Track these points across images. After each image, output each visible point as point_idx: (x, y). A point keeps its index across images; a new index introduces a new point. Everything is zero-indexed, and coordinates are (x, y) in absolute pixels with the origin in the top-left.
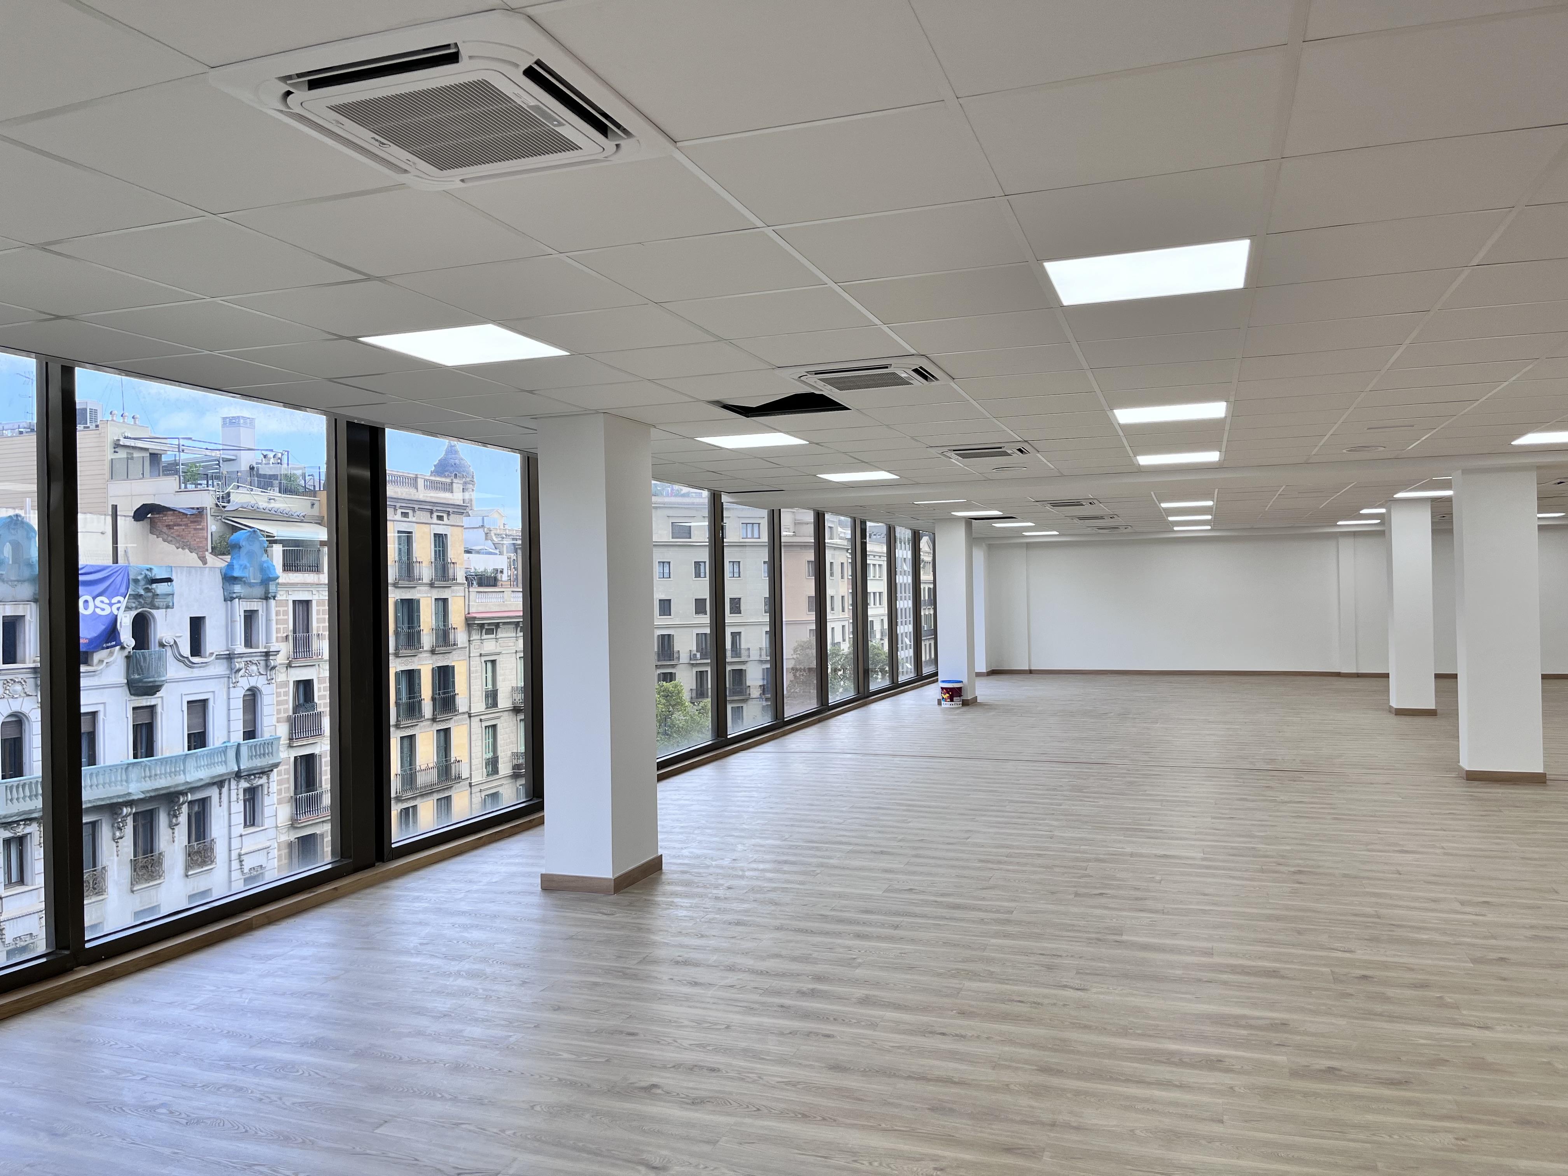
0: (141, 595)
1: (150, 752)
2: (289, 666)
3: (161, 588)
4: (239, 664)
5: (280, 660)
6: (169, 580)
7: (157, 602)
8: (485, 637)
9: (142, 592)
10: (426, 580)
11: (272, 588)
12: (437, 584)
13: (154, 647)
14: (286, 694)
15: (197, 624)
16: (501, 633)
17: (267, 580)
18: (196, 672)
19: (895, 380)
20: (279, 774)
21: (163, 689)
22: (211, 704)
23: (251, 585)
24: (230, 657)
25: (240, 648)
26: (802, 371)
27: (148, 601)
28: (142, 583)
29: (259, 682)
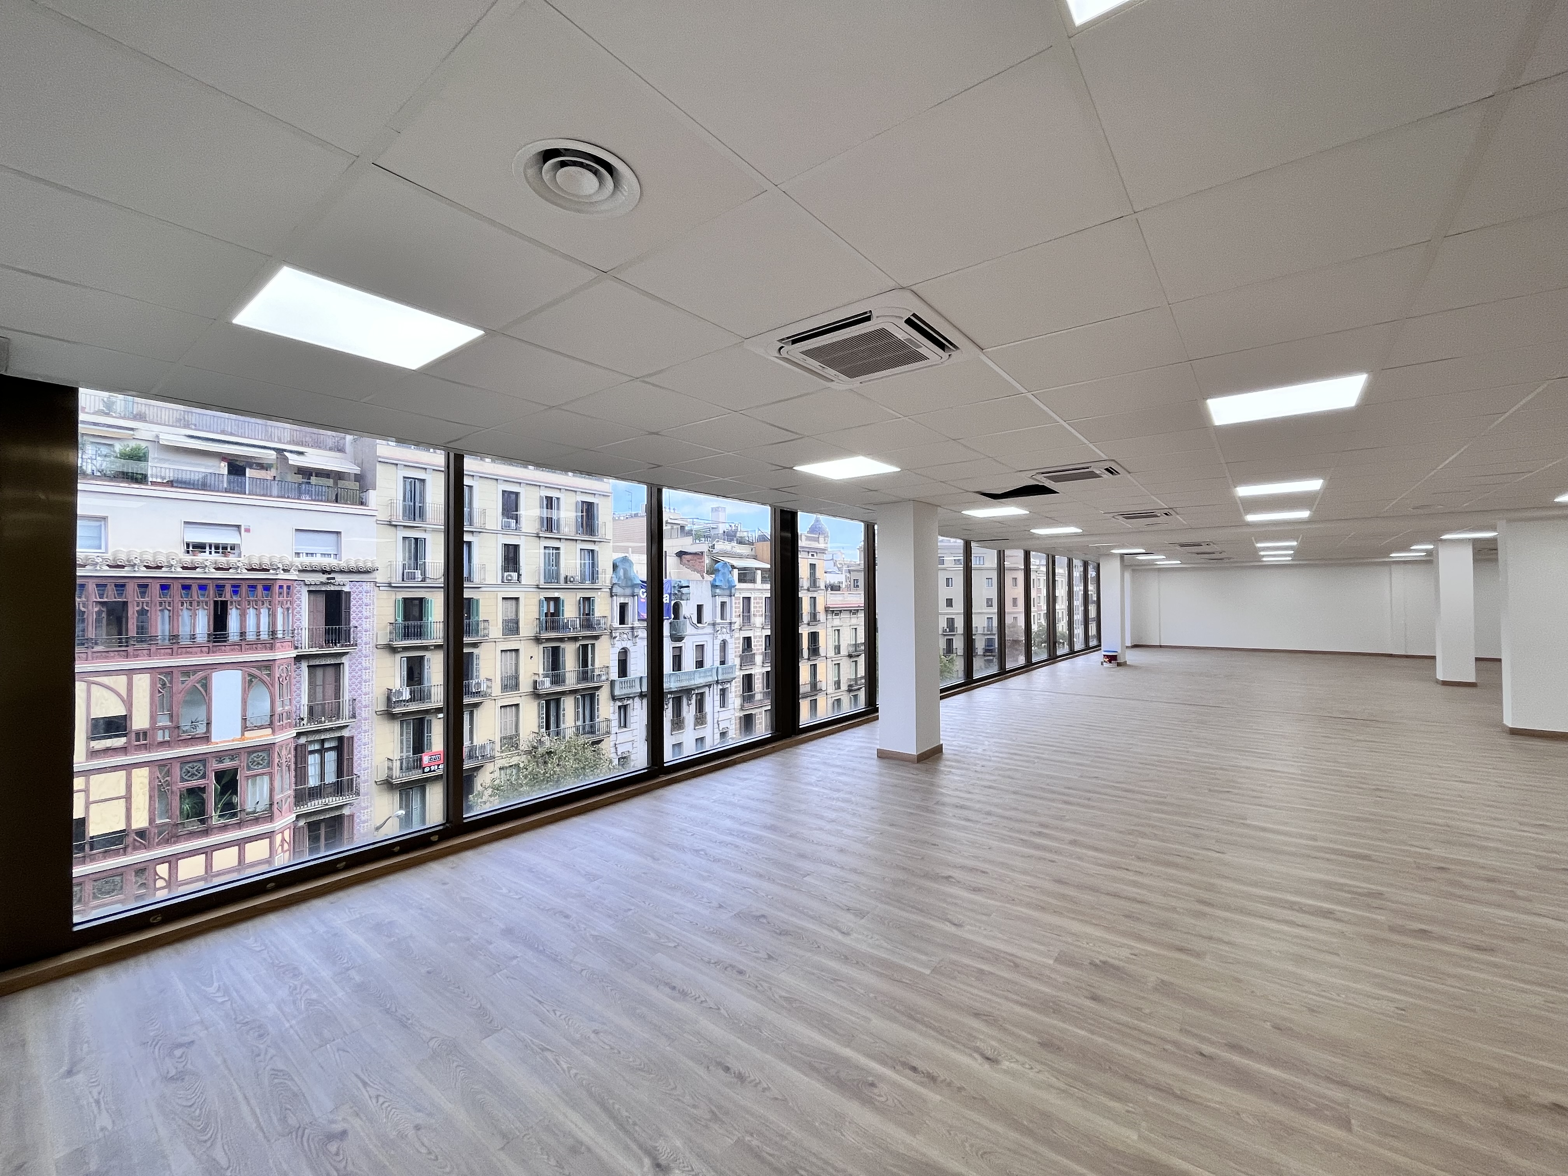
0: (676, 594)
1: (679, 669)
2: (740, 629)
3: (684, 590)
4: (718, 628)
5: (736, 626)
6: (688, 587)
7: (683, 597)
8: (834, 617)
9: (677, 592)
10: (806, 588)
11: (733, 591)
12: (811, 589)
13: (682, 618)
14: (739, 643)
15: (700, 608)
16: (842, 615)
17: (731, 587)
18: (700, 631)
19: (1092, 475)
20: (736, 683)
21: (685, 639)
22: (705, 647)
23: (723, 589)
24: (714, 624)
25: (719, 620)
26: (1034, 472)
27: (679, 596)
28: (677, 588)
29: (727, 637)
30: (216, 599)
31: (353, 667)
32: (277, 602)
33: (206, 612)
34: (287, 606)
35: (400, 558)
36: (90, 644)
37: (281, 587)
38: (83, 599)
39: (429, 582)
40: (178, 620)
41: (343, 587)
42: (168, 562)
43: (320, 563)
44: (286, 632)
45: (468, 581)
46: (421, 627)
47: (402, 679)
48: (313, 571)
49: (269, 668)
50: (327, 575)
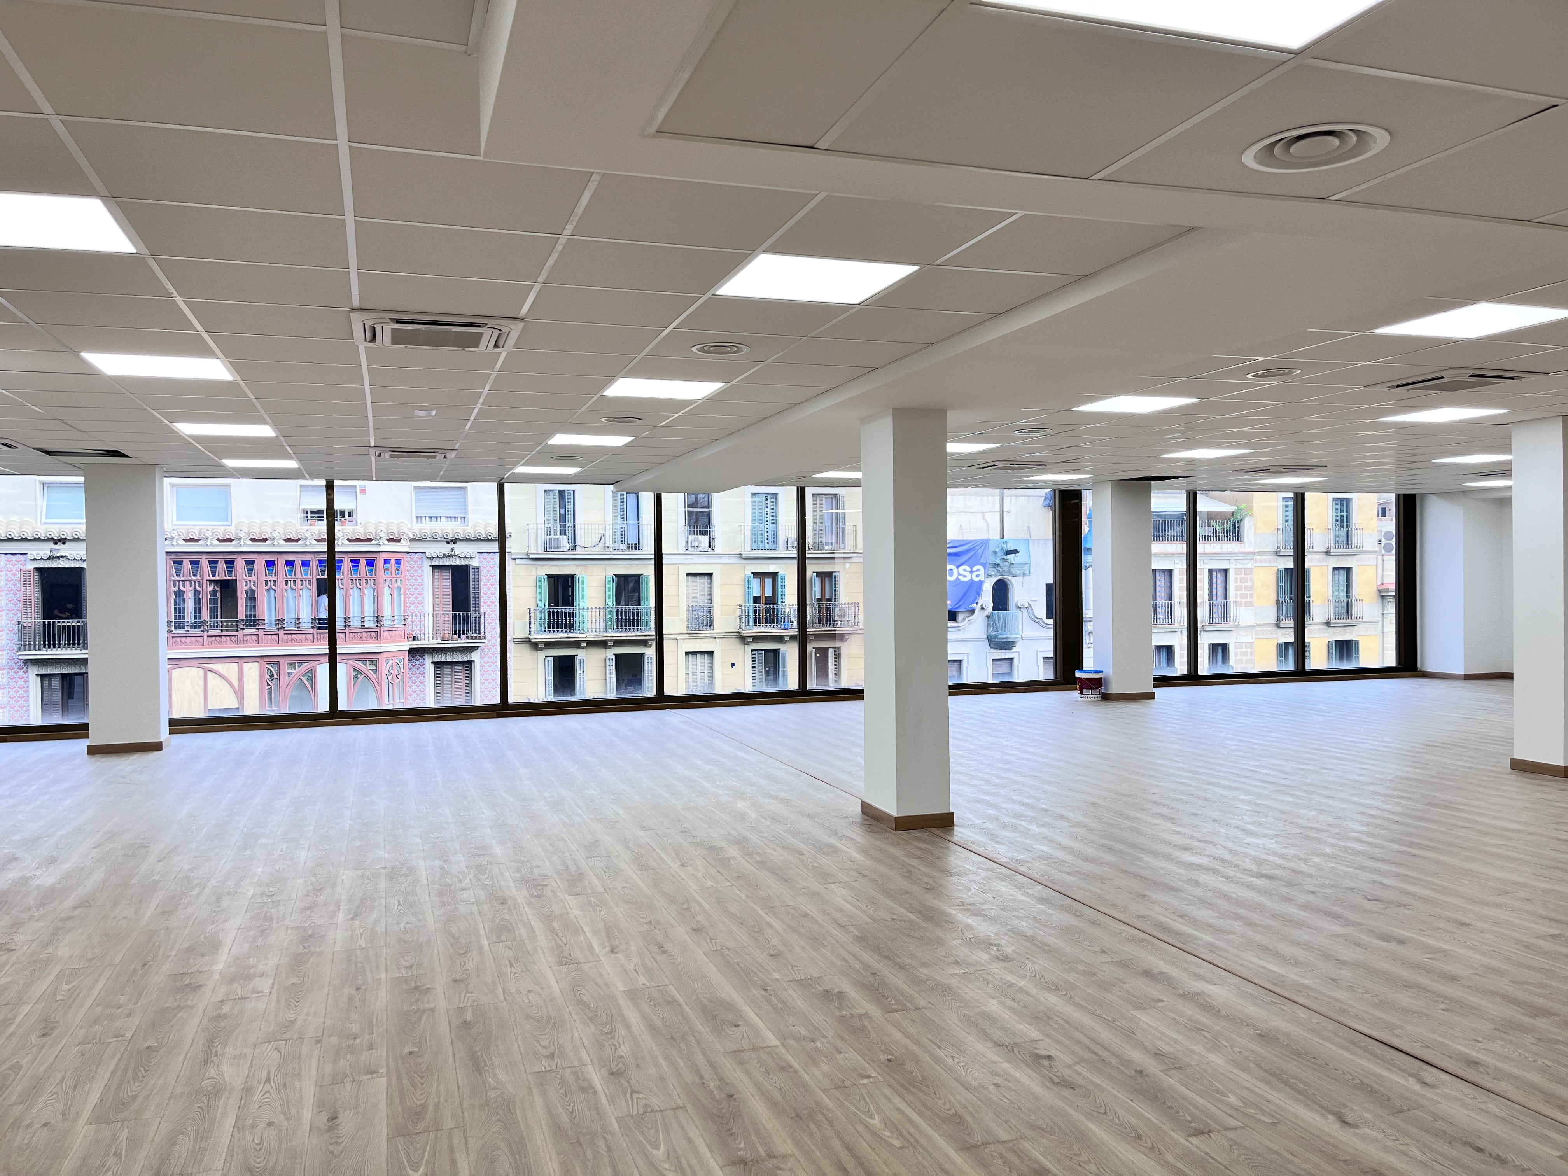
0: (998, 565)
3: (1015, 559)
6: (1016, 551)
7: (1013, 571)
9: (999, 562)
13: (1012, 609)
21: (1017, 645)
27: (1006, 569)
28: (1000, 555)
30: (318, 577)
31: (486, 667)
32: (382, 581)
33: (309, 593)
34: (396, 586)
35: (541, 519)
36: (206, 628)
37: (386, 562)
38: (198, 577)
39: (580, 553)
40: (283, 602)
41: (471, 560)
42: (271, 533)
43: (442, 530)
44: (396, 618)
45: (636, 549)
46: (572, 615)
47: (547, 686)
48: (435, 540)
49: (374, 662)
50: (451, 545)
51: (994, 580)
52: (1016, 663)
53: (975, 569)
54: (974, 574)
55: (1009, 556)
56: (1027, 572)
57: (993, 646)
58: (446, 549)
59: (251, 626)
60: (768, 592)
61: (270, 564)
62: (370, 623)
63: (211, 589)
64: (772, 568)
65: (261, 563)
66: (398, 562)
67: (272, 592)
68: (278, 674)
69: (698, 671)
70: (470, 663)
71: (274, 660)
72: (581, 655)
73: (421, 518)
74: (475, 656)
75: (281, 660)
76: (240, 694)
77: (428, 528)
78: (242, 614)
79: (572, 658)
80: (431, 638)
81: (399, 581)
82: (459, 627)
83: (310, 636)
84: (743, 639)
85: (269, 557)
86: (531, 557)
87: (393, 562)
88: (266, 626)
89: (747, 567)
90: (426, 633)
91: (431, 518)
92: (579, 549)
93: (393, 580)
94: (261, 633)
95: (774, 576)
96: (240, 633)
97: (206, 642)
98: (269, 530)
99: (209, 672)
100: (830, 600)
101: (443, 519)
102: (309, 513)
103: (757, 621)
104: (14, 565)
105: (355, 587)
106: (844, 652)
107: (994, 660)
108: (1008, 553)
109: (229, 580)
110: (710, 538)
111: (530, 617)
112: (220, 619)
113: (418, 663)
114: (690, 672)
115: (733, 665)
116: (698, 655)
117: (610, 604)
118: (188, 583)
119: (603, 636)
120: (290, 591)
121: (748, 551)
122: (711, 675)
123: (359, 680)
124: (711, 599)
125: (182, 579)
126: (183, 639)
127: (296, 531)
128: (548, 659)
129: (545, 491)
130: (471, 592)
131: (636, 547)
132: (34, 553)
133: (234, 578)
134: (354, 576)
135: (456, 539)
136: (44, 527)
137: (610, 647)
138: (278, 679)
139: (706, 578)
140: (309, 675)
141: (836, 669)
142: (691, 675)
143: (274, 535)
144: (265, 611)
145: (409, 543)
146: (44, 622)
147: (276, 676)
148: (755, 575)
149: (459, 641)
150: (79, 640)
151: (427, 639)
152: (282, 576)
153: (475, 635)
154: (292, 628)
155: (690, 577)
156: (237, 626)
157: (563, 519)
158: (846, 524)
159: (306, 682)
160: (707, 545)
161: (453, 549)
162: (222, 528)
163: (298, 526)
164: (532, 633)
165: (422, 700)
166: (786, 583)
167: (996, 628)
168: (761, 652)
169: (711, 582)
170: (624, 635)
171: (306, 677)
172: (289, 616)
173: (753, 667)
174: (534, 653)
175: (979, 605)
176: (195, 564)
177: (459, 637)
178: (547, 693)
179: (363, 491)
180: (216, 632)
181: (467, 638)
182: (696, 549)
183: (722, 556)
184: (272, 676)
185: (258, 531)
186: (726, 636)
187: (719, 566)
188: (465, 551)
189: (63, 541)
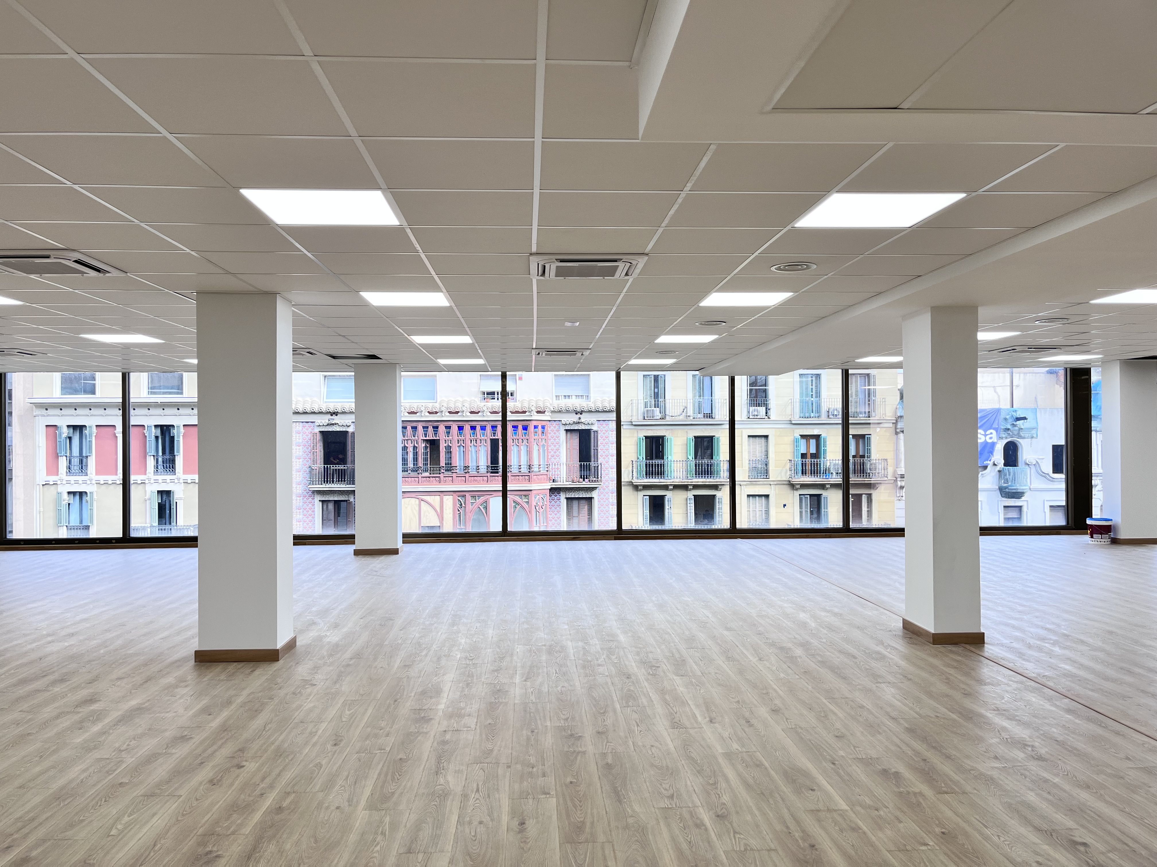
0: (1009, 429)
3: (1023, 424)
6: (1025, 418)
7: (1022, 434)
9: (1009, 427)
13: (1021, 465)
21: (1026, 495)
27: (1016, 433)
28: (1010, 421)
30: (491, 438)
31: (602, 502)
32: (533, 440)
33: (486, 448)
34: (542, 444)
35: (641, 396)
36: (420, 471)
37: (535, 427)
38: (416, 438)
39: (668, 420)
40: (468, 455)
41: (592, 426)
42: (462, 408)
43: (573, 405)
44: (541, 466)
45: (710, 417)
46: (662, 466)
47: (645, 517)
48: (568, 411)
49: (527, 497)
50: (579, 416)
51: (1005, 441)
52: (1024, 509)
53: (988, 432)
54: (988, 437)
55: (1018, 422)
56: (1035, 436)
57: (1003, 494)
58: (575, 418)
59: (448, 470)
60: (813, 450)
61: (461, 428)
62: (524, 469)
63: (423, 445)
64: (816, 432)
65: (455, 428)
66: (543, 427)
67: (462, 448)
68: (465, 503)
69: (757, 510)
70: (591, 499)
71: (462, 494)
72: (669, 495)
73: (559, 396)
74: (594, 494)
75: (467, 494)
76: (441, 517)
77: (563, 403)
78: (443, 463)
79: (662, 497)
80: (565, 481)
81: (544, 441)
82: (584, 473)
83: (485, 478)
84: (792, 486)
85: (460, 424)
86: (634, 423)
87: (540, 427)
88: (457, 471)
89: (796, 431)
90: (561, 477)
91: (565, 396)
92: (667, 418)
93: (540, 440)
94: (454, 475)
95: (817, 437)
96: (442, 475)
97: (420, 481)
98: (460, 405)
99: (422, 502)
100: (863, 456)
101: (574, 397)
102: (486, 394)
103: (804, 472)
104: (307, 429)
105: (515, 445)
106: (874, 497)
107: (1005, 507)
108: (1018, 419)
109: (434, 440)
110: (766, 408)
111: (633, 467)
112: (429, 466)
113: (556, 498)
114: (751, 510)
115: (785, 505)
116: (757, 498)
117: (690, 458)
118: (410, 442)
119: (686, 482)
120: (473, 447)
121: (796, 419)
122: (767, 512)
123: (517, 509)
124: (767, 455)
125: (406, 438)
126: (407, 479)
127: (477, 406)
128: (645, 497)
129: (644, 376)
130: (592, 448)
131: (710, 416)
132: (319, 421)
133: (438, 438)
134: (514, 437)
135: (582, 411)
136: (325, 405)
137: (690, 490)
138: (465, 507)
139: (763, 439)
140: (485, 504)
141: (868, 511)
142: (751, 512)
143: (463, 409)
144: (457, 461)
145: (550, 414)
146: (324, 467)
147: (463, 505)
148: (803, 436)
149: (584, 483)
150: (345, 479)
151: (562, 481)
152: (468, 437)
153: (595, 479)
154: (474, 473)
155: (751, 438)
156: (440, 471)
157: (656, 396)
158: (877, 397)
159: (483, 509)
160: (764, 414)
161: (580, 418)
162: (431, 404)
163: (479, 403)
164: (634, 478)
165: (558, 524)
166: (827, 443)
167: (1006, 481)
168: (806, 496)
169: (767, 442)
170: (700, 481)
171: (483, 506)
172: (472, 464)
173: (801, 507)
174: (636, 493)
175: (992, 461)
176: (415, 428)
177: (584, 480)
178: (645, 522)
179: (520, 379)
180: (427, 474)
181: (589, 481)
182: (756, 417)
183: (776, 422)
184: (461, 505)
185: (453, 406)
186: (780, 483)
187: (774, 430)
188: (588, 420)
189: (336, 413)
